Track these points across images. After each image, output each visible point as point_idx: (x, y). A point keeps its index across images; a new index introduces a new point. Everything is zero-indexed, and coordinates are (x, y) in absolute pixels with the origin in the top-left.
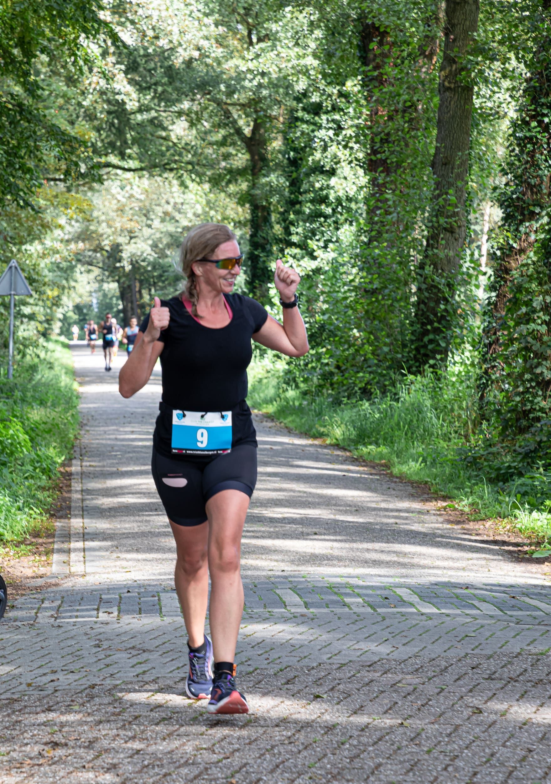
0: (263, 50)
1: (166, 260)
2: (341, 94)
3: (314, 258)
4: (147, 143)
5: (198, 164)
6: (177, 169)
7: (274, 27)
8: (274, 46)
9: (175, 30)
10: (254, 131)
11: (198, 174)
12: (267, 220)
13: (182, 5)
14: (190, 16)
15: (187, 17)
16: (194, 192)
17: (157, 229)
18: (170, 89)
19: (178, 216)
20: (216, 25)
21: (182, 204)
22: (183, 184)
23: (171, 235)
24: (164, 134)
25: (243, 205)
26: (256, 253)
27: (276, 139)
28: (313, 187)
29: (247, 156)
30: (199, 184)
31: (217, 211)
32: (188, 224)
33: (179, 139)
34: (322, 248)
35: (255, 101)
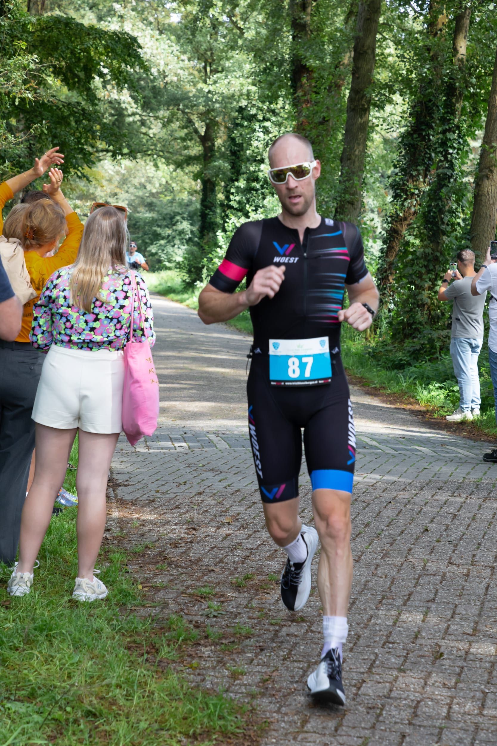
0: (219, 78)
1: (138, 215)
2: (269, 110)
3: (248, 217)
5: (168, 152)
6: (153, 154)
7: (228, 64)
8: (226, 77)
9: (162, 63)
10: (206, 132)
11: (165, 158)
12: (213, 190)
13: (167, 46)
15: (170, 54)
16: (162, 170)
17: (132, 194)
18: (153, 101)
19: (149, 187)
20: (189, 60)
21: (153, 177)
22: (156, 166)
23: (142, 198)
24: (144, 130)
25: (195, 180)
26: (206, 212)
27: (221, 138)
28: (249, 170)
29: (201, 148)
30: (167, 165)
31: (177, 184)
32: (154, 191)
33: (155, 135)
34: (253, 210)
35: (208, 112)
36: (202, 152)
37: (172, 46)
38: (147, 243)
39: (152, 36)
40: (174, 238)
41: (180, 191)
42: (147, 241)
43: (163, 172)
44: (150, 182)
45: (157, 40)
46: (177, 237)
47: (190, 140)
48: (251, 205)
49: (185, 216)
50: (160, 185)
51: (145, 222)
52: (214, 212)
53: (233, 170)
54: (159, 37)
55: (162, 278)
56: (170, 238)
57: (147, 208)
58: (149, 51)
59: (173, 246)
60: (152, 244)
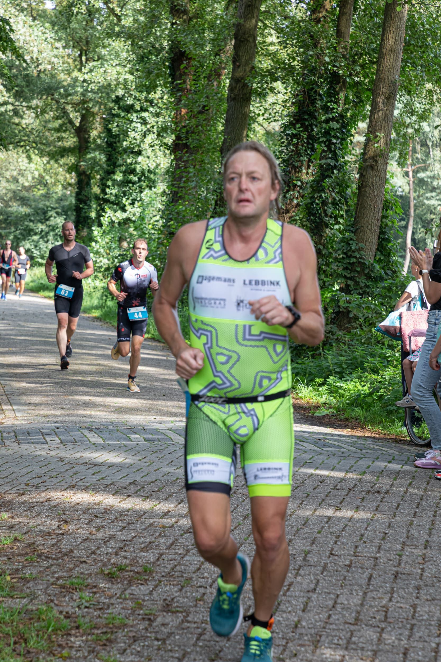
0: (95, 67)
1: (10, 209)
2: (147, 100)
3: (125, 211)
4: (6, 127)
5: (40, 143)
6: (25, 146)
7: (104, 52)
8: (102, 64)
9: (35, 50)
10: (80, 123)
11: (38, 149)
12: (88, 184)
13: (40, 33)
14: (45, 41)
15: (43, 41)
16: (35, 162)
17: (5, 188)
18: (26, 90)
19: (21, 180)
20: (64, 47)
21: (25, 170)
22: (29, 158)
23: (14, 192)
24: (16, 120)
25: (70, 173)
26: (81, 206)
27: (96, 129)
28: (126, 162)
29: (75, 139)
30: (40, 157)
31: (51, 177)
32: (27, 184)
33: (27, 125)
34: (130, 204)
35: (84, 102)
36: (77, 143)
37: (46, 33)
38: (19, 239)
39: (25, 22)
40: (47, 233)
41: (55, 184)
42: (19, 236)
43: (36, 164)
44: (23, 175)
45: (30, 26)
46: (52, 233)
47: (65, 131)
48: (128, 199)
49: (59, 210)
50: (33, 178)
51: (16, 216)
52: (90, 207)
53: (108, 163)
54: (32, 23)
55: (35, 275)
56: (43, 233)
57: (19, 203)
58: (22, 38)
59: (47, 242)
60: (24, 239)
